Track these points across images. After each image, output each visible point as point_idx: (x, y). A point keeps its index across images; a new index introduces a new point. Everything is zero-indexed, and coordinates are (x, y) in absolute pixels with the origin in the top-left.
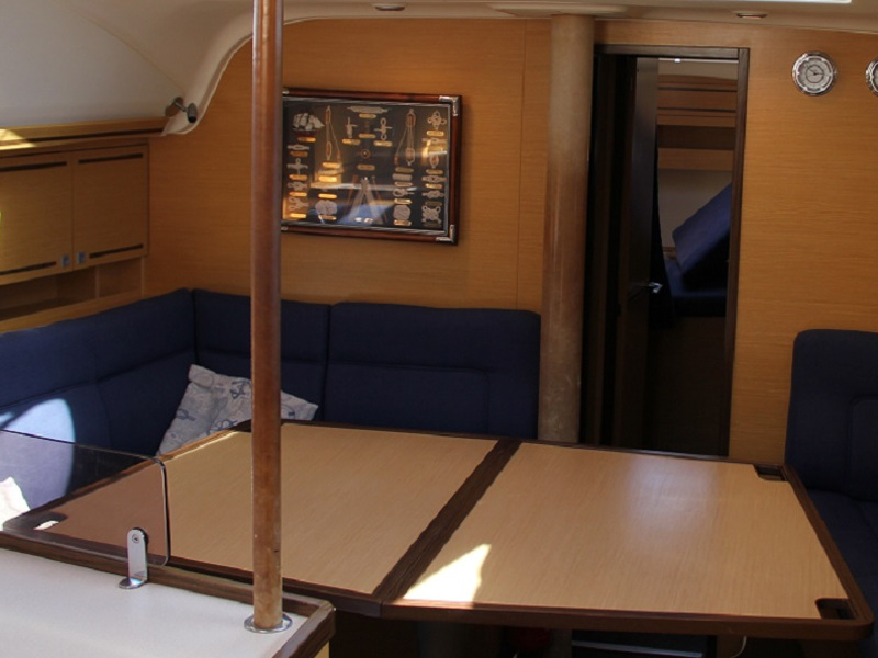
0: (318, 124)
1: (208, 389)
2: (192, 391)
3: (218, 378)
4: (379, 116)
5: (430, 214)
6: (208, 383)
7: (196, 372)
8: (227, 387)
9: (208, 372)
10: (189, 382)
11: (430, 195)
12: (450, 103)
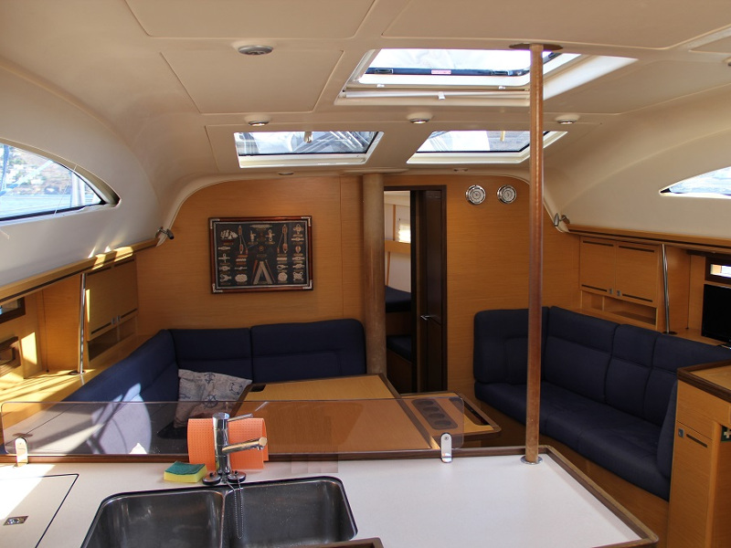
0: (235, 236)
1: (192, 381)
2: (183, 383)
3: (196, 374)
4: (268, 229)
5: (297, 276)
6: (191, 378)
7: (182, 372)
8: (203, 378)
9: (189, 372)
10: (179, 378)
11: (297, 266)
12: (307, 220)
